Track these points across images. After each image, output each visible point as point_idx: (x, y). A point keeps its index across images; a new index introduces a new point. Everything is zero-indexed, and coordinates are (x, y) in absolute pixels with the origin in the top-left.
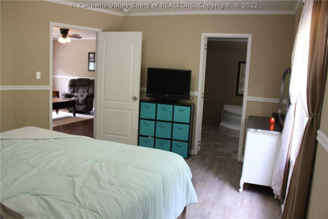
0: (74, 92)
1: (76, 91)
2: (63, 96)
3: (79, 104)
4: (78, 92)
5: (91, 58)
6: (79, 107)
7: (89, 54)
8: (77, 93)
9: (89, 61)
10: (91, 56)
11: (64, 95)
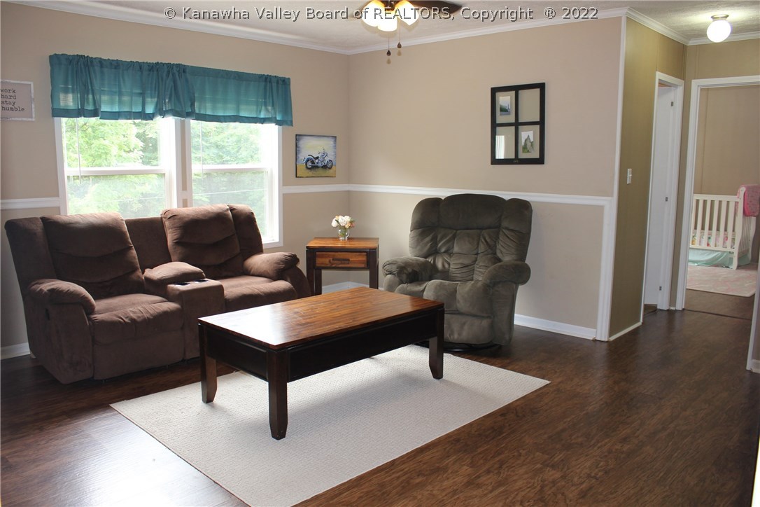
0: (434, 252)
1: (443, 250)
2: (391, 273)
3: (458, 313)
4: (449, 252)
5: (503, 110)
6: (456, 327)
7: (494, 91)
8: (446, 257)
9: (494, 126)
10: (505, 100)
11: (394, 268)
